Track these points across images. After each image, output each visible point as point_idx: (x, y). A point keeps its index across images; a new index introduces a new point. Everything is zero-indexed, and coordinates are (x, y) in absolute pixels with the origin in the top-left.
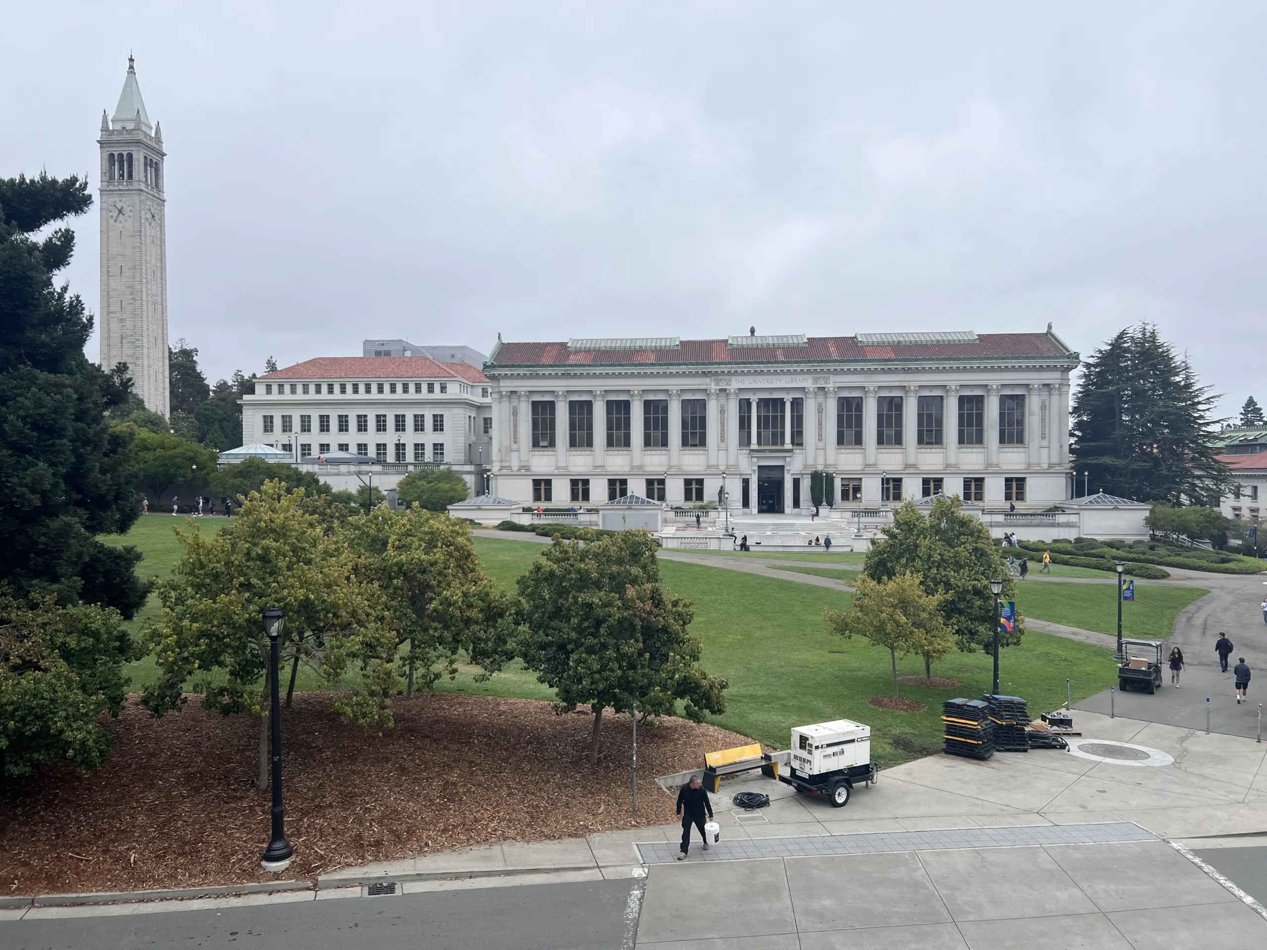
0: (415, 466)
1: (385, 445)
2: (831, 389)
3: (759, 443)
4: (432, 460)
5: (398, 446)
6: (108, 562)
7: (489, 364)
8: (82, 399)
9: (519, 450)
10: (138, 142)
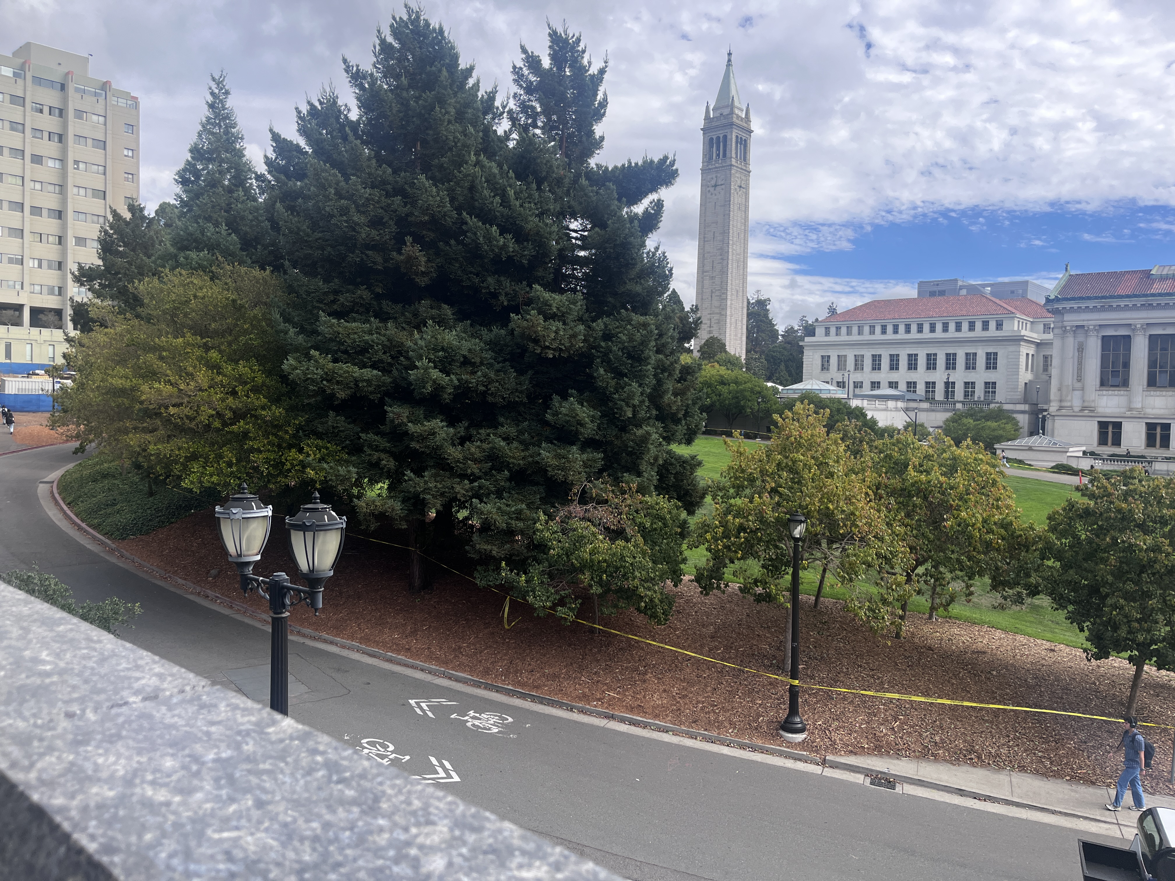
0: (964, 404)
1: (934, 383)
4: (982, 399)
5: (947, 384)
6: (678, 465)
7: (1052, 297)
8: (661, 335)
9: (1083, 389)
10: (732, 124)
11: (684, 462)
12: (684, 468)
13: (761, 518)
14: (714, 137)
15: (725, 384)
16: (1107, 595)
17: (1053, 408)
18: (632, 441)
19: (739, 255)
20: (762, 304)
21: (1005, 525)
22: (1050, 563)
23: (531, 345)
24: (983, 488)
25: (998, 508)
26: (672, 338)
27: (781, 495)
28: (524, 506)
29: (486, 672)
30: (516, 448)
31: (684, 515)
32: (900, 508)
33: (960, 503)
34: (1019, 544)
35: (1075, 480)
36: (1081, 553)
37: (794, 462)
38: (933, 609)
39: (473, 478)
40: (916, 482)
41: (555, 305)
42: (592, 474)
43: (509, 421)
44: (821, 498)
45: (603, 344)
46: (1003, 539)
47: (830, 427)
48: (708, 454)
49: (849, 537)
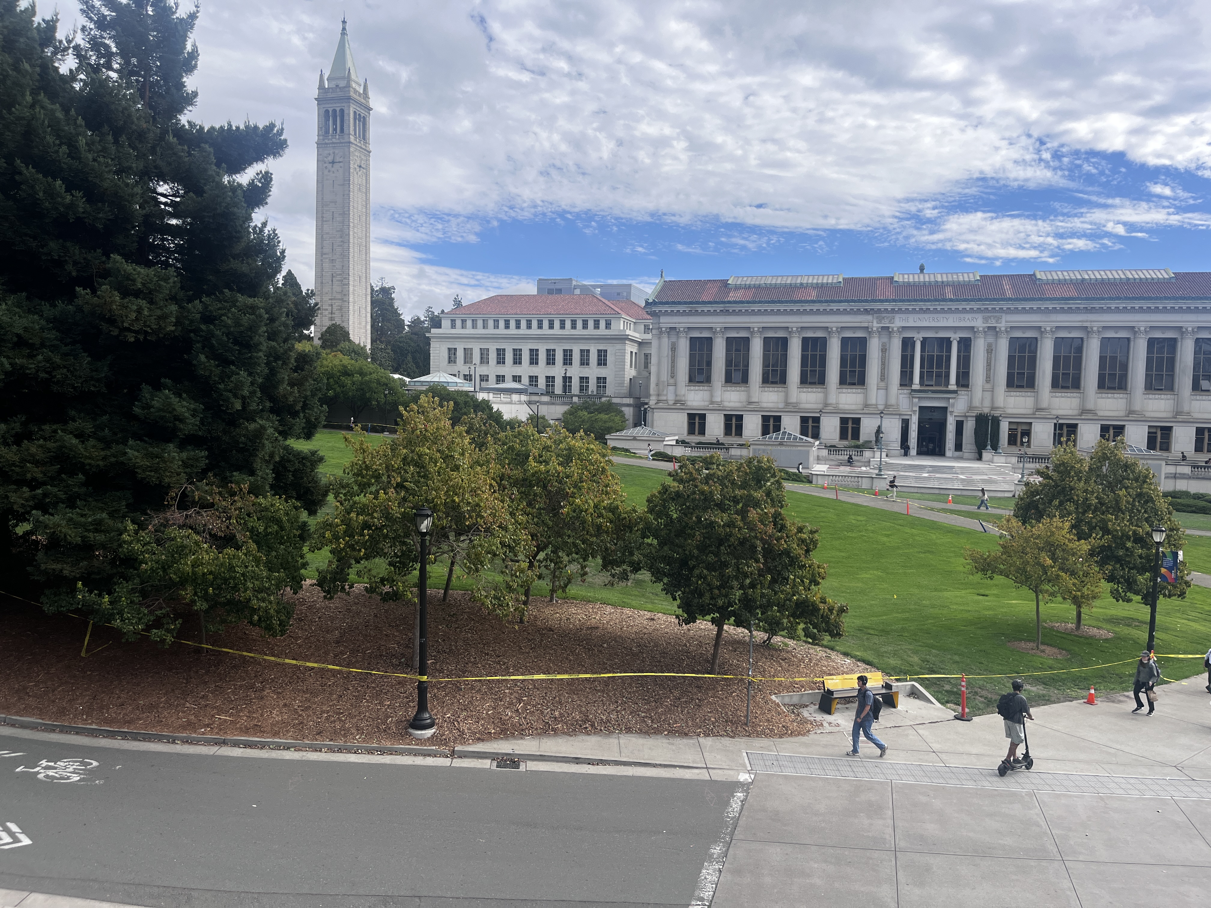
0: (579, 398)
1: (553, 377)
2: (1003, 329)
3: (921, 383)
4: (595, 393)
5: (565, 378)
6: (296, 462)
7: (651, 301)
8: (272, 320)
9: (675, 385)
10: (349, 98)
11: (303, 458)
12: (304, 465)
13: (387, 516)
14: (330, 110)
15: (349, 375)
16: (694, 567)
17: (652, 402)
18: (244, 436)
19: (361, 239)
20: (386, 291)
21: (612, 509)
22: (649, 541)
23: (104, 326)
24: (594, 475)
25: (607, 493)
26: (286, 325)
27: (407, 489)
28: (104, 515)
29: (62, 712)
30: (94, 447)
31: (304, 515)
32: (522, 497)
33: (575, 491)
34: (624, 525)
35: (669, 466)
36: (673, 530)
37: (420, 456)
38: (553, 591)
39: (33, 484)
40: (536, 472)
41: (140, 280)
42: (193, 475)
43: (82, 415)
44: (447, 491)
45: (203, 327)
46: (611, 522)
47: (455, 421)
48: (332, 449)
49: (474, 529)
